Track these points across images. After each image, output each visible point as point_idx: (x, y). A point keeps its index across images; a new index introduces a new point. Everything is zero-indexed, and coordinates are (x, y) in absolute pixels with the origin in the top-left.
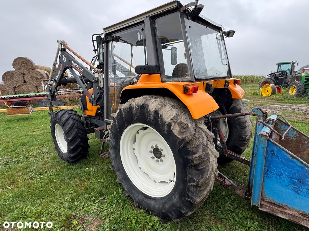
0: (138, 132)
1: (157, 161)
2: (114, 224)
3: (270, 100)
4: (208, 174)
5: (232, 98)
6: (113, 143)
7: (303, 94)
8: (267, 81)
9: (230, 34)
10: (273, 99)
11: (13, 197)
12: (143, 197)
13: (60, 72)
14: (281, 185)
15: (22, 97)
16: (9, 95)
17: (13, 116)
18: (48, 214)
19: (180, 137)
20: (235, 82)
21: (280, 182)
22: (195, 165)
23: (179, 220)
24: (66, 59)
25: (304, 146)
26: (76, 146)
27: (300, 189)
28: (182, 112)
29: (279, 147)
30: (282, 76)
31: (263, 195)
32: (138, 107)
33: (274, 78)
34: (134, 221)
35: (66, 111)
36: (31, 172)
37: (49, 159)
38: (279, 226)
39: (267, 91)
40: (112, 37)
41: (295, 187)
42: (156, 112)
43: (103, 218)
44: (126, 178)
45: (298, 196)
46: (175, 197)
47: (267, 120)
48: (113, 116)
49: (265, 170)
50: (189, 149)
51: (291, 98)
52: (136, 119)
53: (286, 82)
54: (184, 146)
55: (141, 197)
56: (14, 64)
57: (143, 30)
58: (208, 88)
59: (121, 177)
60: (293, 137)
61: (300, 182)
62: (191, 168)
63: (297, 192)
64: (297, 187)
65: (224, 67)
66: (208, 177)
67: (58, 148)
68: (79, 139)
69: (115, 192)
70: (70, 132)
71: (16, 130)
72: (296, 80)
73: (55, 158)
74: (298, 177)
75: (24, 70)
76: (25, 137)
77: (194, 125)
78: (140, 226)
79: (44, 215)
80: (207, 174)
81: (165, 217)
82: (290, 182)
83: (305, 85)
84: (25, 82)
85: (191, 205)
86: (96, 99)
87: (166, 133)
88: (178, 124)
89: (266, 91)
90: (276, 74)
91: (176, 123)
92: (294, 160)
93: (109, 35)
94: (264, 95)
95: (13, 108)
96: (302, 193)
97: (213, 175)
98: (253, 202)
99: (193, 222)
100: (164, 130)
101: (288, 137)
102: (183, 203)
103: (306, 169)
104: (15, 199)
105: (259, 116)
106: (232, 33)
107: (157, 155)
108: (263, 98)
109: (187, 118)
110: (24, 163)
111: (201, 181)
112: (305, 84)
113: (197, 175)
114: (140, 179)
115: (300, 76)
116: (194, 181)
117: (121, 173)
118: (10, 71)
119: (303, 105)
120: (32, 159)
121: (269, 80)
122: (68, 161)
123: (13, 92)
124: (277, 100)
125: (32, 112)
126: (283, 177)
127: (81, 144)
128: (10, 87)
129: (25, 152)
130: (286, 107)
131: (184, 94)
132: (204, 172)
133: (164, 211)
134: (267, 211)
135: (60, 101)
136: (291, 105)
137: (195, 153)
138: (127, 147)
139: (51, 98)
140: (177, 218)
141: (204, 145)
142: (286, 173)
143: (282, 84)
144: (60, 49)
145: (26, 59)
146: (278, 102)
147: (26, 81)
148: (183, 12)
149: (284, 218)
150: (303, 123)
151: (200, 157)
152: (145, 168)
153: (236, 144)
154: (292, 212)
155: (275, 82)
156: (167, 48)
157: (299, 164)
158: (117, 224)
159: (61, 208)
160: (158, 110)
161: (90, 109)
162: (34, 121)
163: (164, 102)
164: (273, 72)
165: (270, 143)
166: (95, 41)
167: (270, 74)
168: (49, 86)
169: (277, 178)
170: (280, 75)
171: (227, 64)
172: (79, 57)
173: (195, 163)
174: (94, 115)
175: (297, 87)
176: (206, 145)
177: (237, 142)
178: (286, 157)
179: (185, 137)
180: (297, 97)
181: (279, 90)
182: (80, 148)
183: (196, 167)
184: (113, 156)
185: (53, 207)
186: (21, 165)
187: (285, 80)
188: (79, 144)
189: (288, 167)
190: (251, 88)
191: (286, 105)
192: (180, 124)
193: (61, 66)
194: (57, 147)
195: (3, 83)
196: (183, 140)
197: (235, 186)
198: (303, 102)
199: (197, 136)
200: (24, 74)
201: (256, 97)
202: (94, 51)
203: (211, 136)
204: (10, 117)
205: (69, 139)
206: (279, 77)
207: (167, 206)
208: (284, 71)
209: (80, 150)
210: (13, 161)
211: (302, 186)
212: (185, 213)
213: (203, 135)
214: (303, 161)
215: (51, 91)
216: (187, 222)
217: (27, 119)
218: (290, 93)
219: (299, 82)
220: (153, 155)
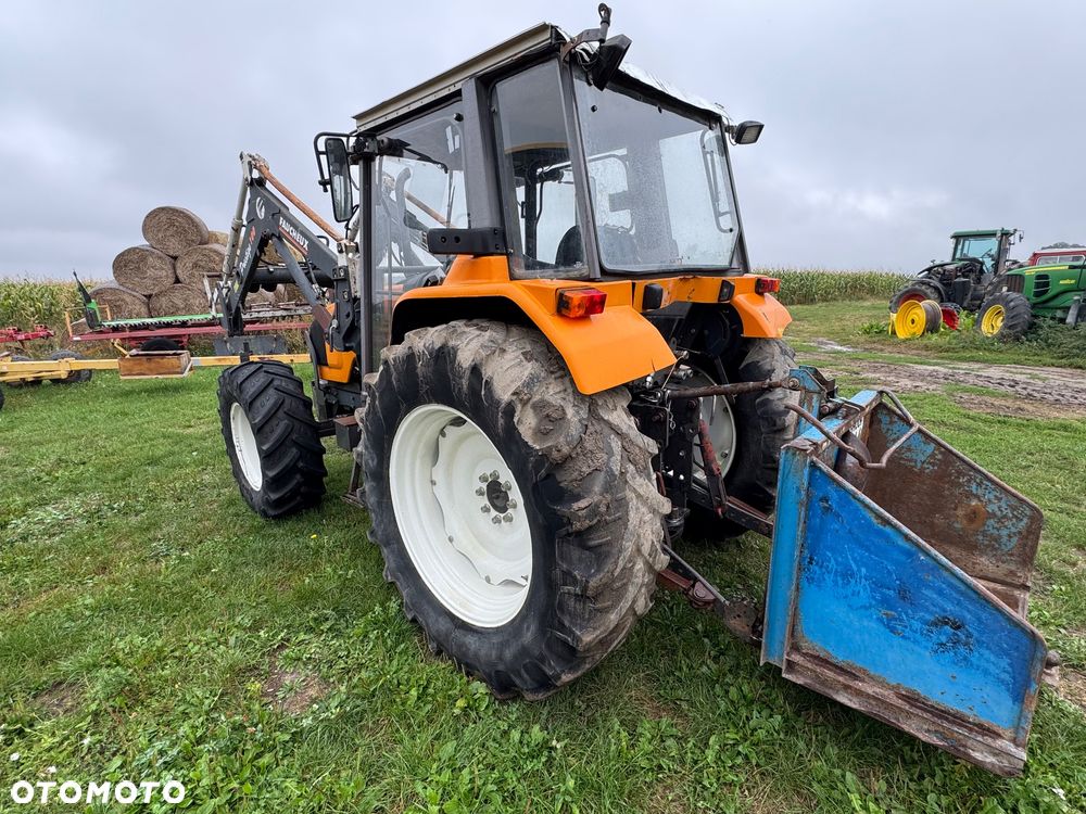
0: (442, 433)
1: (496, 520)
2: (358, 696)
3: (917, 349)
4: (621, 563)
5: (745, 335)
6: (370, 462)
7: (1025, 334)
8: (916, 290)
9: (746, 133)
10: (926, 348)
11: (93, 609)
12: (450, 625)
13: (249, 249)
14: (849, 606)
15: (168, 325)
16: (131, 318)
17: (140, 380)
18: (180, 659)
19: (538, 448)
20: (761, 287)
21: (846, 597)
22: (579, 534)
23: (540, 696)
24: (263, 210)
25: (957, 492)
26: (284, 469)
27: (902, 620)
28: (552, 373)
29: (844, 488)
30: (965, 276)
31: (798, 635)
32: (430, 354)
33: (941, 281)
34: (414, 692)
35: (261, 367)
36: (155, 539)
37: (215, 505)
38: (846, 730)
39: (913, 322)
40: (378, 142)
41: (889, 612)
42: (476, 370)
43: (331, 680)
44: (407, 569)
45: (896, 640)
46: (528, 628)
47: (829, 404)
48: (369, 381)
49: (802, 558)
50: (562, 485)
51: (986, 345)
52: (427, 392)
53: (977, 293)
54: (548, 476)
55: (443, 625)
56: (146, 229)
57: (459, 118)
58: (650, 302)
59: (393, 565)
60: (923, 463)
61: (904, 598)
62: (568, 541)
63: (893, 630)
64: (893, 613)
65: (719, 238)
66: (618, 570)
67: (241, 476)
68: (294, 450)
69: (378, 609)
70: (267, 429)
71: (139, 421)
72: (1005, 289)
73: (232, 503)
74: (898, 582)
75: (175, 246)
76: (161, 440)
77: (584, 414)
78: (429, 707)
79: (169, 662)
80: (616, 563)
81: (504, 687)
82: (874, 598)
83: (1034, 306)
84: (177, 281)
85: (570, 655)
86: (344, 330)
87: (501, 434)
88: (535, 407)
89: (909, 321)
90: (947, 267)
91: (529, 405)
92: (888, 529)
93: (369, 136)
94: (901, 335)
95: (138, 355)
96: (908, 632)
97: (640, 565)
98: (767, 654)
99: (588, 706)
100: (495, 425)
101: (910, 461)
102: (548, 646)
103: (922, 558)
104: (96, 614)
105: (808, 391)
106: (754, 132)
107: (498, 503)
108: (896, 345)
109: (565, 390)
110: (144, 514)
111: (593, 583)
112: (1035, 300)
113: (583, 565)
114: (446, 570)
115: (1021, 277)
116: (575, 582)
117: (393, 552)
118: (134, 249)
119: (1019, 368)
120: (170, 504)
121: (924, 287)
122: (265, 514)
123: (144, 310)
124: (939, 349)
125: (191, 369)
126: (853, 581)
127: (301, 464)
128: (135, 294)
129: (152, 484)
130: (962, 372)
131: (556, 318)
132: (607, 555)
133: (501, 667)
134: (806, 683)
135: (275, 339)
136: (981, 365)
137: (578, 498)
138: (413, 474)
139: (230, 328)
140: (535, 691)
141: (611, 473)
142: (864, 570)
143: (963, 299)
144: (247, 180)
145: (182, 212)
146: (942, 358)
147: (181, 277)
148: (567, 59)
149: (854, 706)
150: (1005, 423)
151: (593, 510)
152: (465, 541)
153: (758, 479)
154: (878, 690)
155: (940, 292)
156: (563, 180)
157: (901, 542)
158: (364, 698)
159: (219, 644)
160: (481, 364)
161: (335, 363)
162: (195, 397)
163: (500, 342)
164: (938, 262)
165: (818, 473)
166: (323, 153)
167: (927, 267)
168: (225, 291)
169: (836, 582)
170: (960, 271)
171: (731, 230)
172: (298, 205)
173: (577, 526)
174: (345, 381)
175: (1009, 310)
176: (617, 473)
177: (759, 472)
178: (864, 518)
179: (550, 448)
180: (1004, 342)
181: (950, 317)
182: (298, 476)
183: (581, 537)
184: (372, 500)
185: (198, 642)
186: (133, 520)
187: (975, 290)
188: (295, 465)
189: (868, 549)
190: (867, 313)
191: (965, 365)
192: (540, 407)
193: (253, 233)
194: (237, 472)
195: (115, 285)
196: (544, 457)
197: (723, 605)
198: (1023, 358)
199: (589, 445)
200: (175, 258)
201: (877, 338)
202: (320, 183)
203: (640, 448)
204: (130, 381)
205: (264, 448)
206: (957, 277)
207: (508, 654)
208: (975, 260)
209: (298, 483)
210: (113, 509)
211: (910, 611)
212: (553, 676)
213: (613, 445)
214: (913, 535)
215: (228, 307)
216: (572, 705)
217: (176, 389)
218: (985, 328)
219: (1013, 295)
220: (485, 501)
